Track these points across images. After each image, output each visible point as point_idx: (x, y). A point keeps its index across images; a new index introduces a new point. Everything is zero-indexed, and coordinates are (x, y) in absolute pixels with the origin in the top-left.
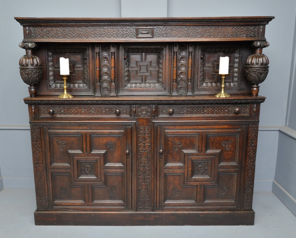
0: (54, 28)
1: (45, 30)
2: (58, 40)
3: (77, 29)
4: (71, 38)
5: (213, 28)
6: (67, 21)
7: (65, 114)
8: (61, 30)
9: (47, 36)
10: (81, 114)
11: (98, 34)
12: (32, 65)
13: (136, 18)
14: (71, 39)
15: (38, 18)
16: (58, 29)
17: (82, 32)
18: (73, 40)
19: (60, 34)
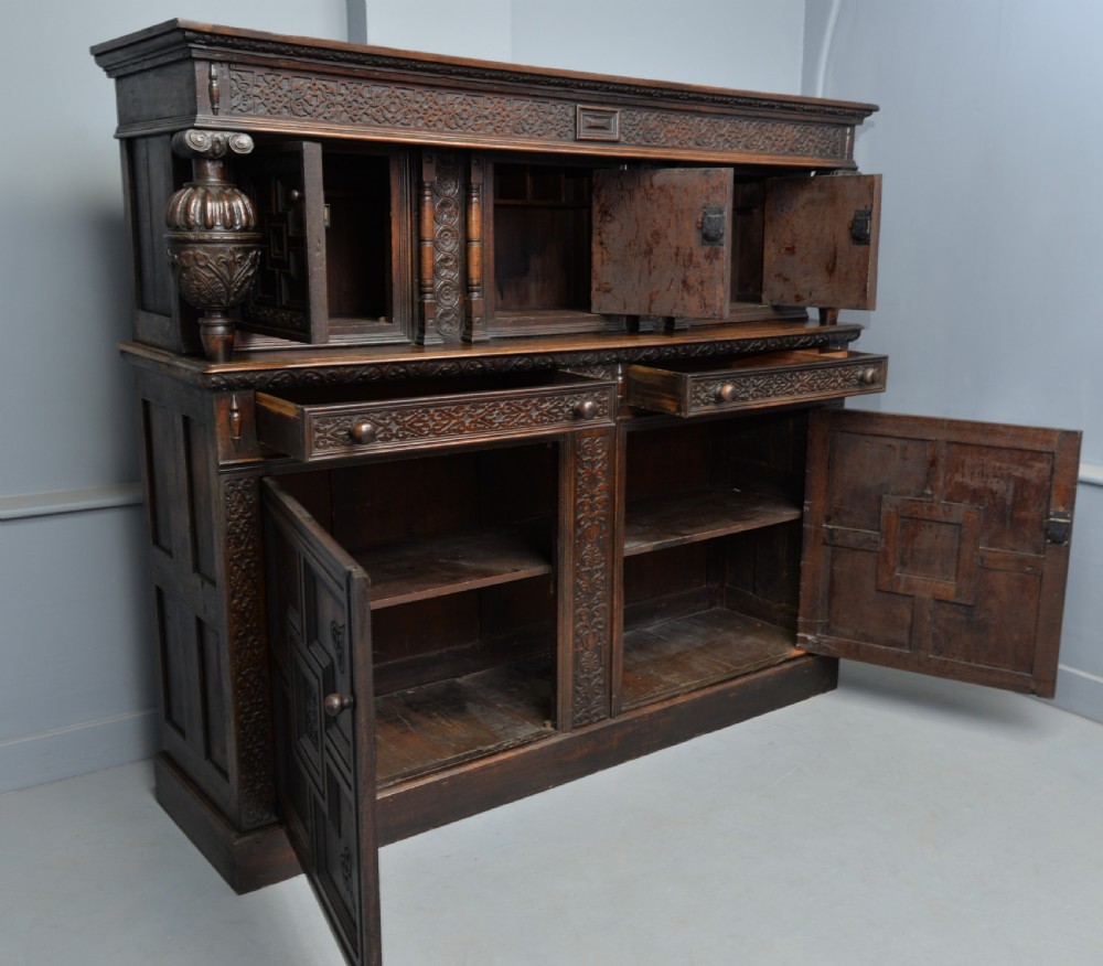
0: (318, 82)
1: (286, 85)
2: (334, 131)
3: (398, 92)
4: (377, 123)
5: (755, 124)
6: (375, 59)
7: (403, 438)
8: (343, 91)
9: (292, 110)
10: (461, 432)
11: (464, 116)
12: (229, 226)
13: (588, 74)
14: (379, 130)
15: (278, 36)
16: (332, 85)
17: (416, 106)
18: (386, 135)
19: (341, 109)
